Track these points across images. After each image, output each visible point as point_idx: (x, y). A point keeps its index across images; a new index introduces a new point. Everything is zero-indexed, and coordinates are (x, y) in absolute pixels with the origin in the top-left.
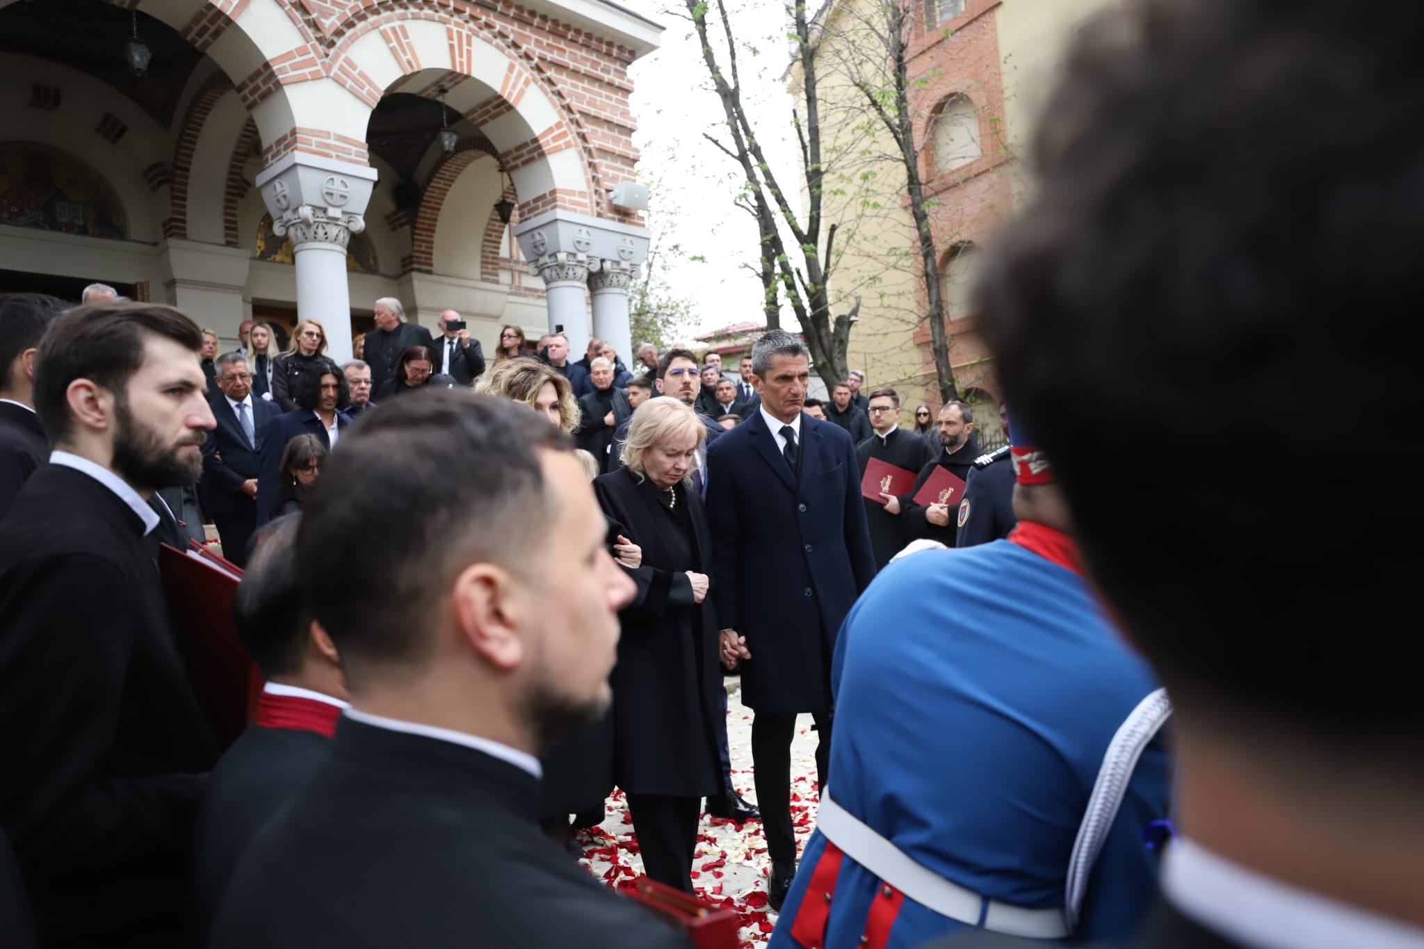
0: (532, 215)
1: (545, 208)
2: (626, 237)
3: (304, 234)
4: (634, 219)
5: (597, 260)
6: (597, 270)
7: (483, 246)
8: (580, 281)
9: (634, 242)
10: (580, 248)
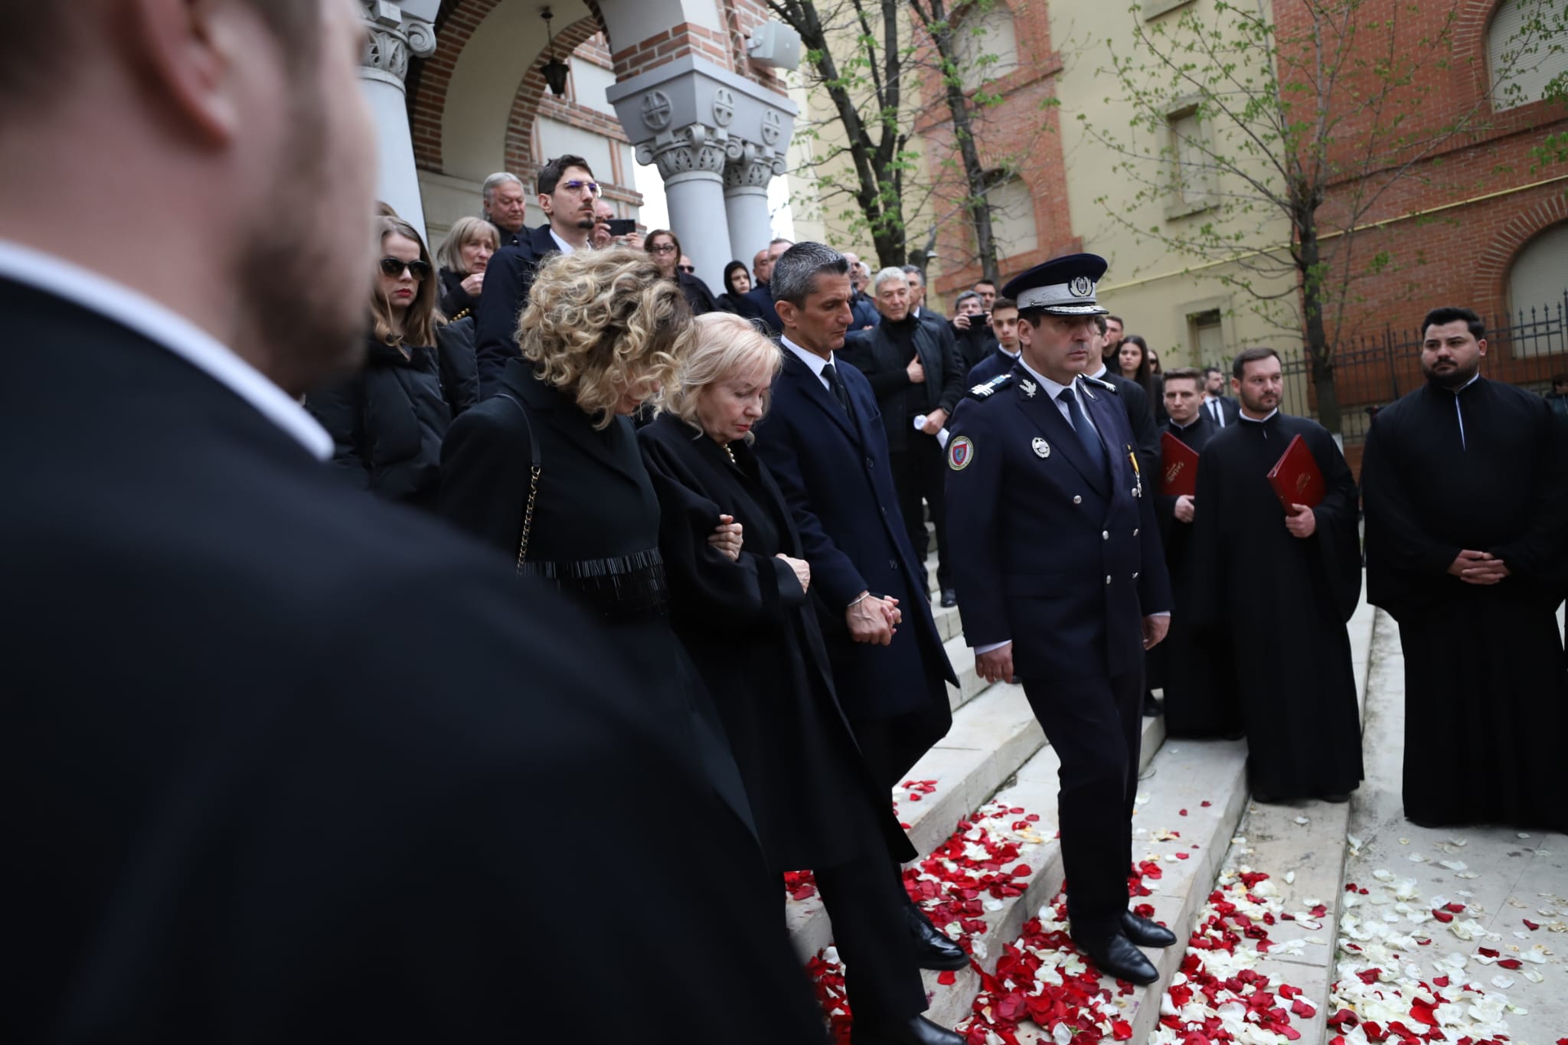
0: (640, 68)
1: (667, 55)
2: (771, 110)
4: (775, 83)
5: (739, 141)
6: (738, 156)
7: (507, 138)
8: (716, 171)
9: (779, 118)
10: (720, 120)
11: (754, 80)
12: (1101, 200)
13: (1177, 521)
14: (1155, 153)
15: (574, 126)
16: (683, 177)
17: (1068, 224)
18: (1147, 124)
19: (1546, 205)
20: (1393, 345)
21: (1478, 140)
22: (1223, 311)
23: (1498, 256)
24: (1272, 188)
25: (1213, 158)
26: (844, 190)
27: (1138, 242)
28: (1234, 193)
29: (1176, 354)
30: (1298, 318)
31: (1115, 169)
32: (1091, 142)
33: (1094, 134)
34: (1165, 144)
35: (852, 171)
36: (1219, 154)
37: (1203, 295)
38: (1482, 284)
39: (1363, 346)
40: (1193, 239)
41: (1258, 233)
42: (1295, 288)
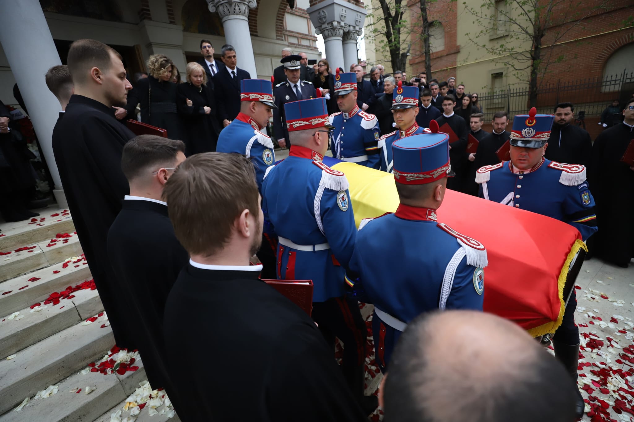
3: (228, 10)
4: (360, 4)
5: (348, 25)
6: (347, 31)
7: (277, 22)
8: (340, 37)
9: (361, 16)
10: (342, 19)
11: (353, 3)
12: (467, 34)
13: (469, 161)
14: (488, 17)
15: (296, 15)
16: (330, 39)
17: (456, 41)
18: (487, 6)
19: (627, 36)
20: (560, 86)
21: (608, 11)
22: (504, 74)
23: (604, 55)
24: (528, 30)
25: (508, 19)
26: (381, 33)
27: (478, 49)
28: (515, 31)
29: (485, 88)
30: (528, 77)
31: (474, 22)
32: (466, 12)
33: (468, 9)
34: (493, 13)
35: (384, 27)
36: (511, 18)
37: (497, 68)
38: (596, 66)
39: (550, 87)
40: (497, 48)
41: (520, 47)
42: (530, 66)
